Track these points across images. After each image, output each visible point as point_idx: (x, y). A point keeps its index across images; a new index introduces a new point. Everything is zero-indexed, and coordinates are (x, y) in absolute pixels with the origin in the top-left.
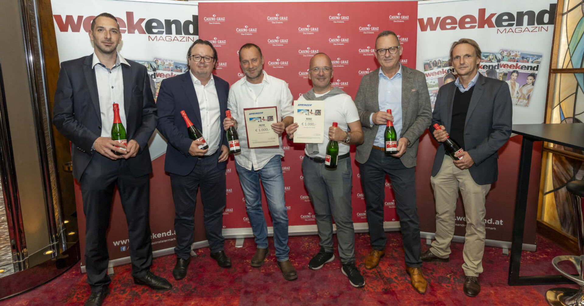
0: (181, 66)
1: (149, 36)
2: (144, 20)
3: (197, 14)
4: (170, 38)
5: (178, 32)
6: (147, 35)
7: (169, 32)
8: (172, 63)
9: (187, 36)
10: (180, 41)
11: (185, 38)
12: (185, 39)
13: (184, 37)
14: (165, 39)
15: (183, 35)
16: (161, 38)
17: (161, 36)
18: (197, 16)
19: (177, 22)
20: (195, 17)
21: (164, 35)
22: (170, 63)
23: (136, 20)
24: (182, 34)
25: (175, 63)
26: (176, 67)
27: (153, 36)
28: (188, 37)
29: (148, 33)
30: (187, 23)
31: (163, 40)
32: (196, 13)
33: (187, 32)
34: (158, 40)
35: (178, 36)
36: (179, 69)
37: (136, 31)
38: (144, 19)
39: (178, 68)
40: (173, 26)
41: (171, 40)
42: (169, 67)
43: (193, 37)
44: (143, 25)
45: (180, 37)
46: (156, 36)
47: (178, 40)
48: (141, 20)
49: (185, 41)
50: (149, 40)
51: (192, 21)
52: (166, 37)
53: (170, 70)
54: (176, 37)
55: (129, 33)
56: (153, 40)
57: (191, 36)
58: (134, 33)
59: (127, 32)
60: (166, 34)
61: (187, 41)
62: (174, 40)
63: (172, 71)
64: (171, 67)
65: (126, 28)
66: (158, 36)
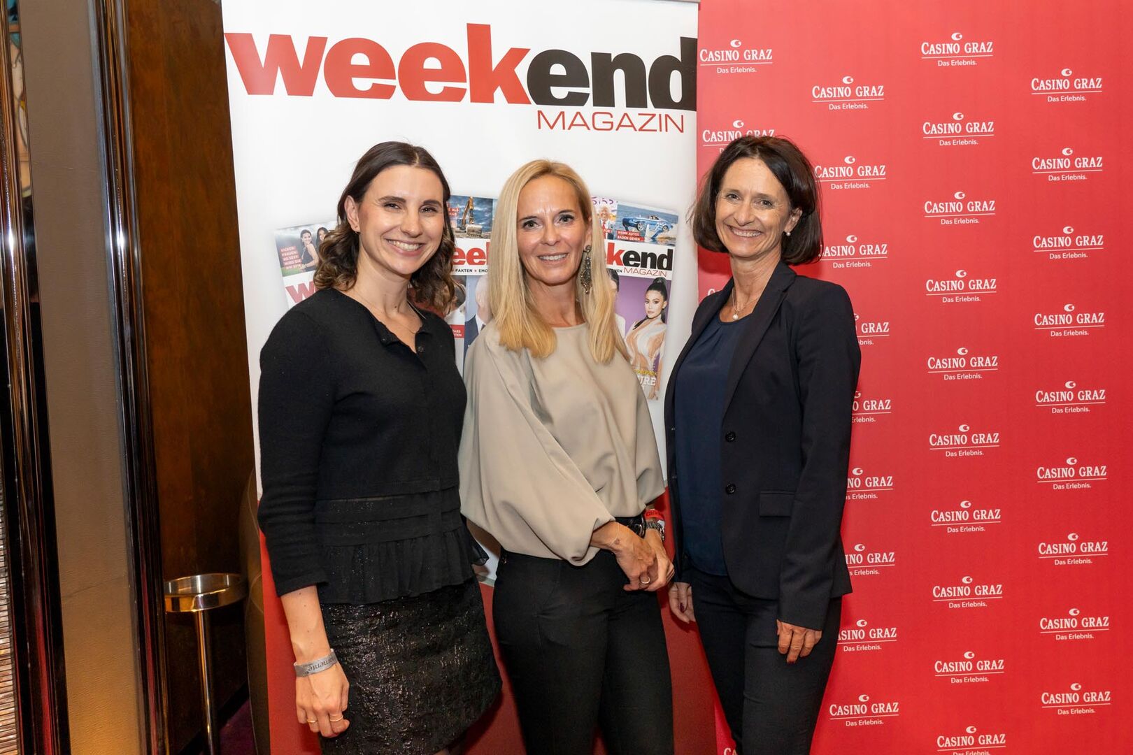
0: (641, 218)
1: (540, 112)
2: (523, 52)
3: (695, 36)
4: (607, 118)
6: (534, 107)
7: (604, 97)
8: (612, 208)
9: (664, 112)
10: (640, 130)
11: (656, 119)
12: (654, 124)
13: (654, 115)
14: (590, 124)
15: (650, 108)
16: (579, 121)
17: (578, 113)
18: (695, 40)
19: (630, 63)
20: (689, 46)
21: (589, 108)
22: (605, 210)
23: (498, 55)
24: (645, 106)
25: (621, 209)
26: (626, 223)
27: (551, 111)
28: (667, 116)
29: (538, 102)
30: (664, 65)
31: (585, 124)
32: (693, 34)
34: (567, 126)
35: (634, 112)
36: (634, 229)
37: (499, 94)
38: (525, 52)
39: (630, 228)
40: (619, 77)
41: (609, 126)
42: (602, 222)
43: (682, 116)
44: (522, 71)
45: (639, 114)
46: (562, 113)
47: (632, 126)
48: (516, 55)
49: (655, 131)
50: (540, 127)
51: (679, 58)
52: (596, 116)
53: (607, 234)
54: (626, 114)
55: (473, 100)
56: (552, 127)
57: (675, 114)
58: (490, 99)
59: (468, 95)
60: (595, 104)
61: (661, 130)
62: (620, 125)
63: (611, 237)
64: (607, 222)
65: (465, 81)
66: (570, 111)
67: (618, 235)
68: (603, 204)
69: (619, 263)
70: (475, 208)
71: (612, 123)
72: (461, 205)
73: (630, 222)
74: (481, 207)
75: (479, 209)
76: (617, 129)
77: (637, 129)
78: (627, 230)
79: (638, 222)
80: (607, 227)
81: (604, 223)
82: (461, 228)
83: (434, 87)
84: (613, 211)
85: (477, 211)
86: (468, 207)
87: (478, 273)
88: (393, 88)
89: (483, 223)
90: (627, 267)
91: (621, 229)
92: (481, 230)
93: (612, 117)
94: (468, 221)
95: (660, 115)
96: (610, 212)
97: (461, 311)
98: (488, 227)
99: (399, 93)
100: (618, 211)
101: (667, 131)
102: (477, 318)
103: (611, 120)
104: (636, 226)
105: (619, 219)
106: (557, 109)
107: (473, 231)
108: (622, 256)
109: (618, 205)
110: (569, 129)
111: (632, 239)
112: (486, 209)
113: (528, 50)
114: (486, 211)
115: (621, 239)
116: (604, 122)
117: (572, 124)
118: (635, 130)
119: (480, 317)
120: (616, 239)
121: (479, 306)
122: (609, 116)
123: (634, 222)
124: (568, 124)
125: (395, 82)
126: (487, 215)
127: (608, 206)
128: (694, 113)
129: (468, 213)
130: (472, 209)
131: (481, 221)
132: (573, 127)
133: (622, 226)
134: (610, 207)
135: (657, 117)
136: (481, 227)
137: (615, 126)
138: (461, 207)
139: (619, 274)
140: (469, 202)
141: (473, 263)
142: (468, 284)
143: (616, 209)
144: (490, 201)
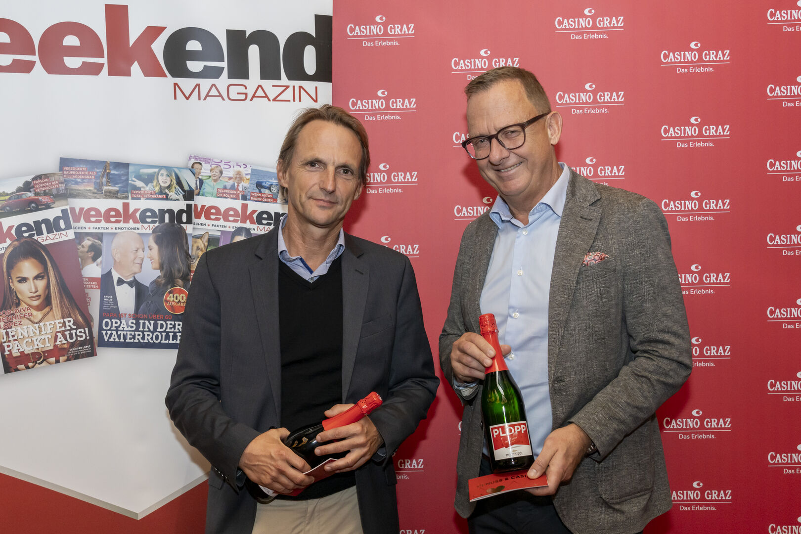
0: (274, 181)
1: (176, 84)
2: (160, 30)
3: (329, 13)
4: (242, 89)
5: (269, 72)
6: (170, 80)
7: (239, 70)
8: (246, 171)
9: (297, 83)
10: (274, 100)
11: (290, 89)
12: (288, 95)
13: (287, 87)
14: (225, 95)
15: (284, 80)
16: (214, 92)
17: (214, 85)
18: (331, 17)
19: (264, 39)
20: (323, 23)
21: (223, 81)
22: (239, 173)
23: (135, 32)
24: (279, 78)
25: (254, 172)
26: (259, 185)
27: (187, 84)
28: (300, 87)
29: (174, 75)
30: (298, 41)
31: (220, 96)
32: (328, 11)
33: (297, 72)
34: (203, 97)
35: (268, 84)
36: (267, 191)
37: (135, 68)
38: (162, 29)
39: (263, 190)
40: (254, 52)
41: (243, 97)
42: (236, 184)
43: (316, 88)
44: (158, 47)
45: (273, 86)
46: (198, 85)
47: (266, 96)
48: (153, 32)
49: (289, 101)
50: (175, 98)
51: (314, 35)
52: (231, 88)
53: (240, 195)
54: (260, 86)
55: (111, 73)
56: (187, 98)
57: (309, 86)
58: (128, 73)
59: (105, 69)
60: (230, 77)
61: (294, 101)
62: (254, 96)
63: (244, 198)
64: (241, 185)
65: (103, 57)
66: (205, 83)
67: (252, 196)
68: (237, 168)
69: (252, 222)
70: (112, 172)
71: (246, 94)
72: (98, 169)
73: (264, 184)
74: (118, 171)
75: (116, 173)
76: (251, 100)
77: (271, 100)
78: (260, 192)
79: (272, 185)
80: (240, 189)
81: (238, 186)
82: (98, 190)
83: (73, 62)
84: (247, 174)
85: (114, 174)
86: (105, 170)
87: (114, 231)
88: (34, 63)
89: (119, 185)
90: (260, 226)
91: (254, 191)
92: (117, 192)
93: (246, 88)
94: (105, 183)
95: (294, 87)
96: (244, 175)
97: (97, 265)
98: (125, 189)
99: (38, 67)
100: (252, 174)
101: (300, 101)
102: (114, 272)
103: (245, 91)
104: (269, 189)
105: (252, 182)
106: (193, 82)
107: (110, 192)
108: (255, 216)
109: (252, 169)
110: (205, 99)
111: (265, 200)
112: (122, 172)
113: (165, 28)
114: (123, 175)
115: (254, 201)
116: (238, 93)
117: (207, 95)
118: (269, 100)
119: (116, 271)
120: (250, 200)
121: (115, 260)
122: (244, 87)
123: (267, 185)
124: (203, 96)
125: (36, 58)
126: (124, 178)
127: (242, 170)
128: (329, 86)
129: (105, 176)
130: (108, 173)
131: (117, 184)
132: (208, 98)
133: (255, 188)
134: (244, 171)
135: (291, 89)
136: (117, 189)
137: (249, 97)
138: (98, 170)
139: (252, 232)
140: (106, 167)
141: (109, 222)
142: (104, 240)
143: (250, 173)
144: (126, 166)
